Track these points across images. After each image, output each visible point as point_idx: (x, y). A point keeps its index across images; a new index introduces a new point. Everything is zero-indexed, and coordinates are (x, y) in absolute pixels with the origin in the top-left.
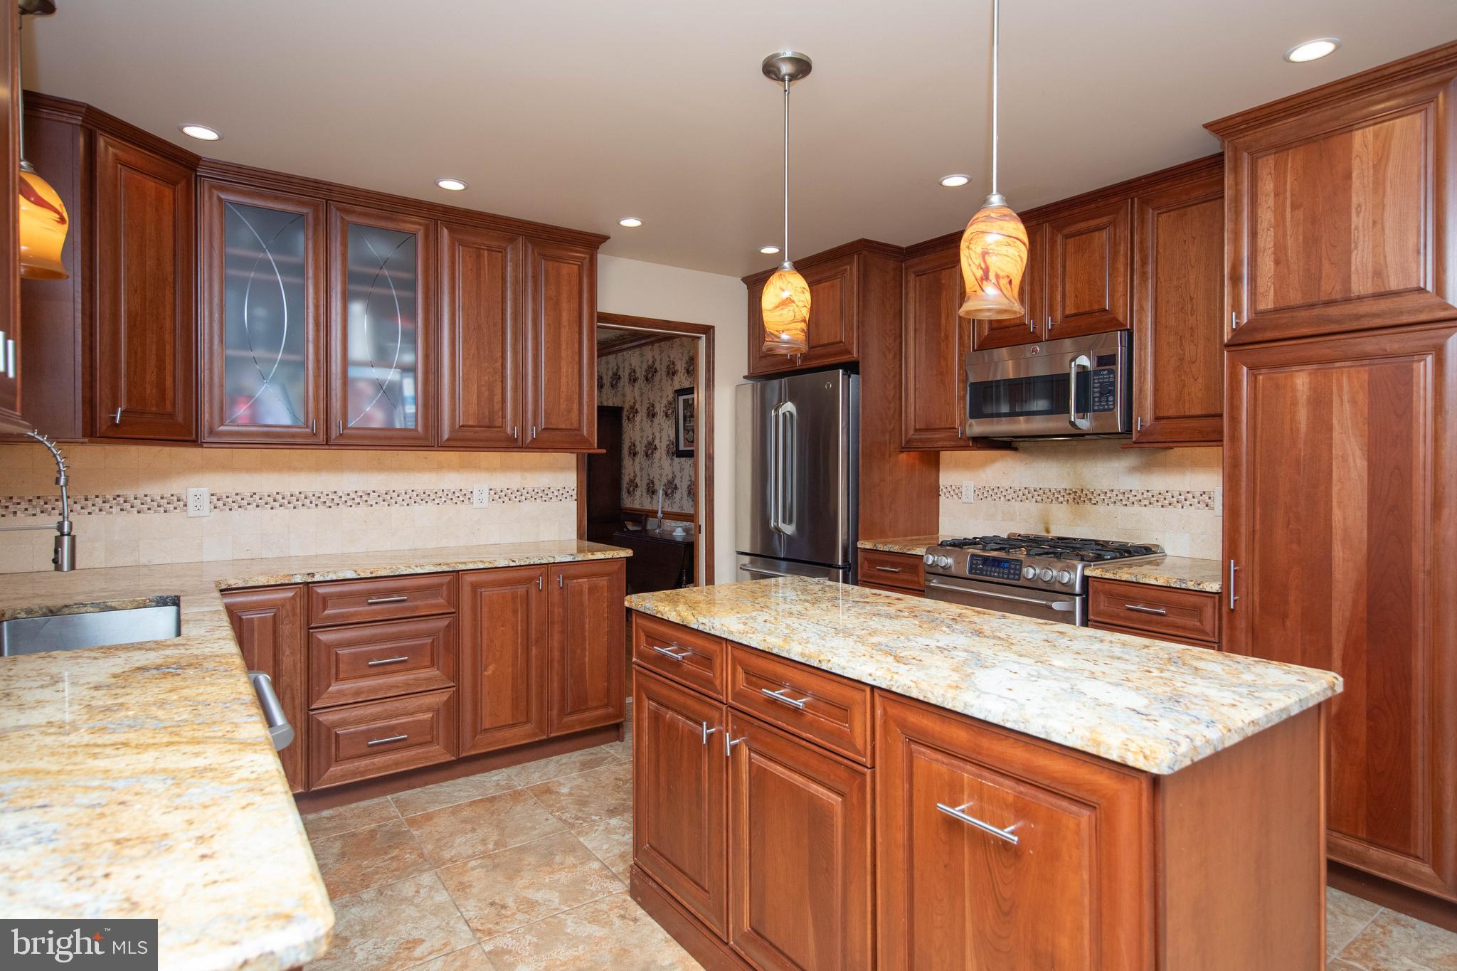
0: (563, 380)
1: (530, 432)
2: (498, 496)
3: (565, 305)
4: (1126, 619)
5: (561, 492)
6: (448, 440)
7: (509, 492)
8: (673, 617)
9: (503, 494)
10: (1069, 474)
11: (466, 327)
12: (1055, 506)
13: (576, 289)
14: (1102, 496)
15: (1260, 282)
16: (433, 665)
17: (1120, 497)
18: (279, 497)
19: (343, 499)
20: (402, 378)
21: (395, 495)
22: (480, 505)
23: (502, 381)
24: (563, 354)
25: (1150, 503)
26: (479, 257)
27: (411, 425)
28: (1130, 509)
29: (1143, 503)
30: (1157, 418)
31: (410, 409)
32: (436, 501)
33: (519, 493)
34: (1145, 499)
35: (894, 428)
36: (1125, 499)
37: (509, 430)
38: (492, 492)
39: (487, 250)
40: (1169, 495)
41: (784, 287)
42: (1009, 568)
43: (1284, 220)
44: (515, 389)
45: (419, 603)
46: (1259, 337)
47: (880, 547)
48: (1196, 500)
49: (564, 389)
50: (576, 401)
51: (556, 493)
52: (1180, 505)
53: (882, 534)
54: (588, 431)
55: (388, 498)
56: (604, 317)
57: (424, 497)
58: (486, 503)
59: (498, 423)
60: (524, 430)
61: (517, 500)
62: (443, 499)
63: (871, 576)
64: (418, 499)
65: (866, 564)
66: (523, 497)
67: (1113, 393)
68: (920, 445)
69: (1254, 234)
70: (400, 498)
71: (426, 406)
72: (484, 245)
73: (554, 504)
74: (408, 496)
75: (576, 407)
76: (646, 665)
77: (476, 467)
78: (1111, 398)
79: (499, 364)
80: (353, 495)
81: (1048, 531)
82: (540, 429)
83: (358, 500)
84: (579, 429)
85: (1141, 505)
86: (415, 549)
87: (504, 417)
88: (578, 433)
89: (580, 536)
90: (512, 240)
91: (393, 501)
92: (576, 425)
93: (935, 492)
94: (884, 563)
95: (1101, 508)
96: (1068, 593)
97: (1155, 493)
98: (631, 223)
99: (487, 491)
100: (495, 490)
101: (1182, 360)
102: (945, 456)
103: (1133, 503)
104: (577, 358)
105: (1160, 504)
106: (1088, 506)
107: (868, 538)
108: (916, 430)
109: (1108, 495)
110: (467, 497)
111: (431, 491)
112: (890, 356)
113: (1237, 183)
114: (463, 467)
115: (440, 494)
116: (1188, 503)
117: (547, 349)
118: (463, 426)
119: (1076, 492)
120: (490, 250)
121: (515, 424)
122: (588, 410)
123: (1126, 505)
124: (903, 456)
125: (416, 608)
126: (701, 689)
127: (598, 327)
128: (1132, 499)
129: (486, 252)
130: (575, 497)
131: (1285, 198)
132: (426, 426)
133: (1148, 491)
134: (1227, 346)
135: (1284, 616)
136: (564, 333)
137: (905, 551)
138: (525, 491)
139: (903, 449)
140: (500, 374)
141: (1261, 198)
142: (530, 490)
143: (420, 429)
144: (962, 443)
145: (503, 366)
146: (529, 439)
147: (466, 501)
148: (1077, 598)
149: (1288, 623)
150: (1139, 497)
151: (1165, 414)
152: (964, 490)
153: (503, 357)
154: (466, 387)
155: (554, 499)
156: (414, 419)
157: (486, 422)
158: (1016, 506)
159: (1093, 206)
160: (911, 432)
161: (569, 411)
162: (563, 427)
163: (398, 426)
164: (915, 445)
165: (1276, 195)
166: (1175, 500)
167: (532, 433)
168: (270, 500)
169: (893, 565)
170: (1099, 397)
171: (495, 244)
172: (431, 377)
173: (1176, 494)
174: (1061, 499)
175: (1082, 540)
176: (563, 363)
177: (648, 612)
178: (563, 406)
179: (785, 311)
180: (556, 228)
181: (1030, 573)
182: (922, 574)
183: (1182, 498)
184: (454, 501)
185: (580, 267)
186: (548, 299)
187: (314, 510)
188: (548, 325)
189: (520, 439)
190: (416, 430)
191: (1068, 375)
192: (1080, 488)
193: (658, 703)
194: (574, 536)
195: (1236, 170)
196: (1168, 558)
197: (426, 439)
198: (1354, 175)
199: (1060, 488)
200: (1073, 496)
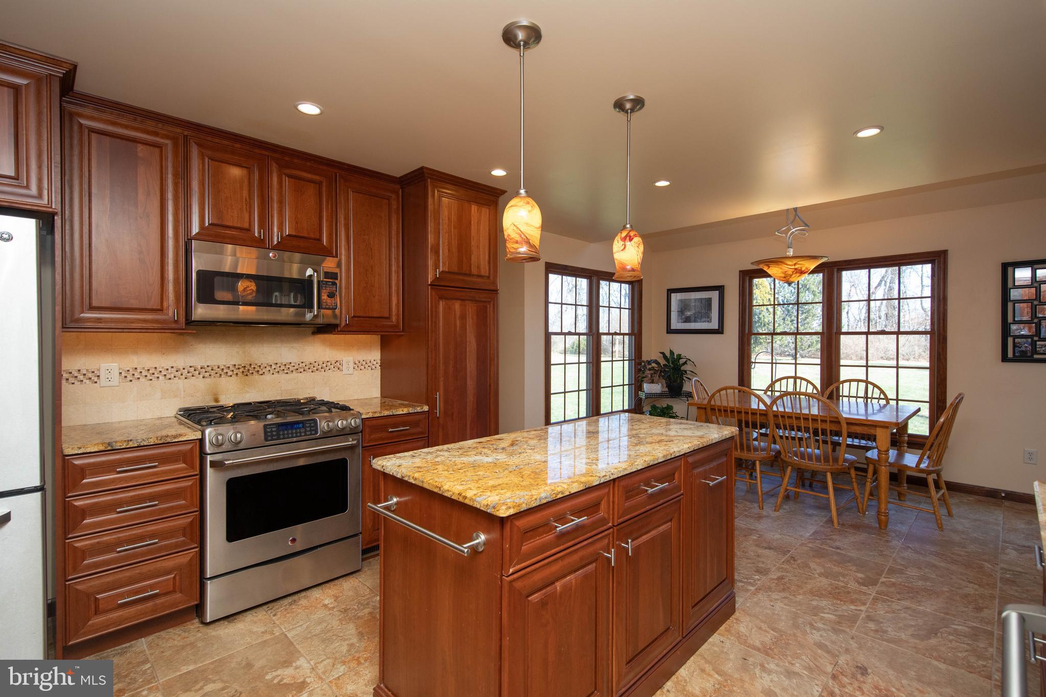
10: (238, 353)
12: (224, 379)
14: (268, 368)
25: (304, 371)
28: (290, 376)
29: (299, 371)
34: (301, 368)
36: (286, 369)
40: (317, 364)
48: (332, 366)
52: (323, 370)
67: (334, 298)
68: (92, 325)
78: (333, 301)
81: (217, 400)
85: (298, 372)
95: (268, 377)
97: (307, 363)
103: (292, 371)
105: (311, 370)
106: (256, 376)
108: (91, 308)
109: (273, 367)
116: (328, 368)
119: (245, 367)
123: (287, 373)
128: (291, 369)
133: (302, 363)
150: (296, 367)
158: (180, 383)
166: (320, 367)
173: (320, 363)
174: (230, 373)
183: (325, 365)
192: (249, 363)
198: (472, 223)
199: (230, 363)
200: (241, 370)
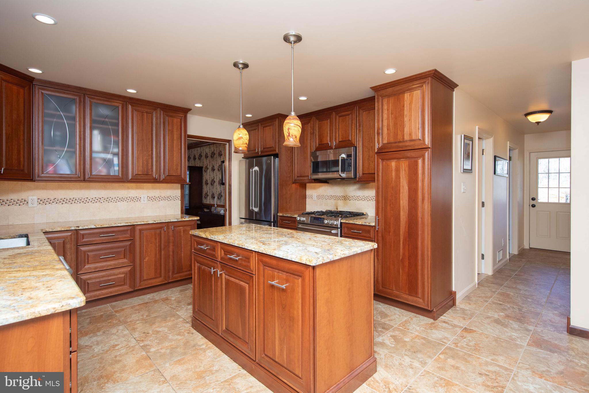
0: (175, 159)
1: (162, 177)
2: (150, 199)
3: (175, 133)
4: (351, 235)
5: (175, 197)
6: (131, 179)
7: (155, 197)
8: (204, 236)
9: (153, 198)
10: (343, 191)
11: (138, 140)
12: (339, 201)
13: (179, 127)
14: (352, 198)
15: (384, 135)
16: (125, 258)
17: (357, 198)
18: (65, 200)
19: (91, 200)
20: (113, 157)
21: (111, 199)
22: (144, 202)
23: (152, 159)
24: (175, 149)
25: (365, 200)
26: (143, 115)
27: (117, 174)
28: (359, 202)
29: (362, 200)
30: (363, 174)
31: (116, 168)
32: (127, 201)
33: (159, 198)
35: (290, 176)
36: (358, 198)
37: (154, 176)
38: (149, 198)
39: (146, 113)
40: (369, 197)
41: (240, 133)
42: (321, 221)
43: (389, 117)
44: (157, 161)
45: (119, 236)
46: (384, 151)
47: (285, 215)
49: (175, 161)
50: (180, 166)
51: (173, 198)
53: (287, 211)
54: (184, 176)
55: (108, 200)
56: (190, 136)
57: (122, 199)
58: (146, 202)
59: (150, 173)
60: (160, 176)
61: (158, 200)
62: (130, 200)
63: (282, 225)
64: (120, 200)
65: (280, 221)
66: (160, 199)
67: (351, 166)
68: (298, 181)
69: (382, 121)
70: (113, 200)
71: (122, 167)
72: (145, 111)
73: (172, 201)
74: (116, 199)
75: (179, 168)
76: (196, 252)
77: (142, 188)
78: (350, 168)
79: (150, 153)
80: (94, 199)
81: (337, 209)
82: (166, 176)
83: (96, 201)
84: (181, 175)
86: (119, 218)
87: (152, 171)
88: (180, 177)
89: (182, 213)
90: (155, 110)
91: (110, 201)
92: (179, 174)
93: (304, 197)
94: (286, 220)
95: (352, 201)
96: (336, 228)
97: (366, 196)
98: (199, 105)
99: (146, 197)
100: (150, 197)
101: (369, 156)
102: (308, 185)
104: (180, 151)
105: (367, 200)
106: (348, 201)
107: (281, 212)
108: (297, 176)
109: (354, 197)
110: (139, 199)
111: (125, 197)
112: (289, 152)
113: (378, 106)
114: (137, 188)
115: (128, 198)
116: (374, 200)
117: (169, 148)
118: (137, 174)
120: (147, 113)
121: (156, 174)
122: (184, 169)
123: (358, 200)
124: (294, 185)
125: (118, 238)
126: (212, 258)
127: (188, 139)
128: (360, 199)
129: (145, 114)
130: (180, 199)
131: (389, 111)
132: (122, 174)
133: (364, 196)
134: (376, 153)
135: (389, 232)
136: (175, 142)
137: (292, 216)
138: (161, 197)
139: (293, 183)
140: (151, 156)
141: (384, 111)
142: (163, 197)
143: (120, 175)
144: (311, 181)
145: (152, 153)
146: (162, 179)
147: (139, 201)
148: (339, 229)
149: (390, 234)
150: (362, 198)
151: (365, 173)
152: (313, 196)
153: (152, 150)
154: (138, 161)
155: (172, 200)
156: (118, 172)
157: (145, 173)
158: (328, 201)
159: (346, 108)
160: (296, 177)
161: (177, 169)
162: (175, 175)
163: (112, 174)
164: (297, 181)
165: (388, 110)
166: (371, 199)
167: (163, 177)
168: (62, 201)
169: (289, 221)
170: (348, 167)
171: (149, 110)
172: (124, 157)
173: (371, 197)
174: (341, 199)
175: (346, 212)
176: (175, 153)
177: (197, 235)
178: (175, 167)
179: (240, 141)
180: (172, 106)
181: (326, 222)
182: (297, 223)
183: (373, 198)
184: (134, 201)
185: (181, 120)
186: (169, 130)
187: (79, 205)
188: (169, 139)
189: (158, 179)
190: (119, 176)
191: (339, 160)
192: (346, 195)
193: (200, 264)
194: (180, 213)
195: (378, 102)
196: (369, 217)
197: (122, 178)
198: (405, 106)
199: (341, 195)
200: (344, 198)
